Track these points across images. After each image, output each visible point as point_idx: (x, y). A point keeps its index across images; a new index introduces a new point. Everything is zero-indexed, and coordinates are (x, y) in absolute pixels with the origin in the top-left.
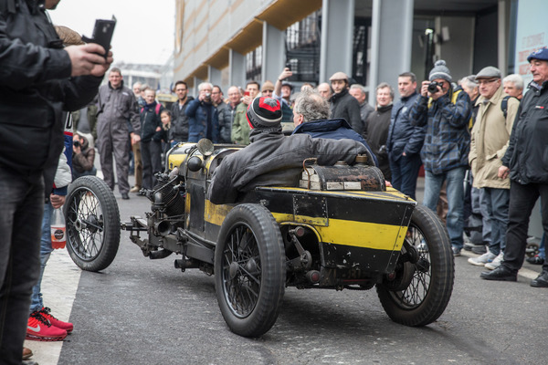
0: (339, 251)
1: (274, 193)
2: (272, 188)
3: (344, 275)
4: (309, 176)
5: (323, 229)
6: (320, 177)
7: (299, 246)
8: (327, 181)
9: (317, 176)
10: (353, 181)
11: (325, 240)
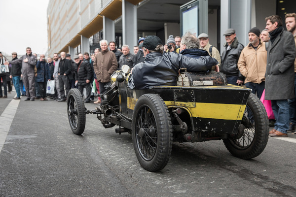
0: (202, 122)
1: (162, 90)
2: (161, 87)
3: (206, 135)
4: (182, 79)
5: (193, 109)
6: (189, 78)
7: (179, 119)
8: (193, 81)
9: (187, 78)
10: (208, 80)
11: (194, 115)
